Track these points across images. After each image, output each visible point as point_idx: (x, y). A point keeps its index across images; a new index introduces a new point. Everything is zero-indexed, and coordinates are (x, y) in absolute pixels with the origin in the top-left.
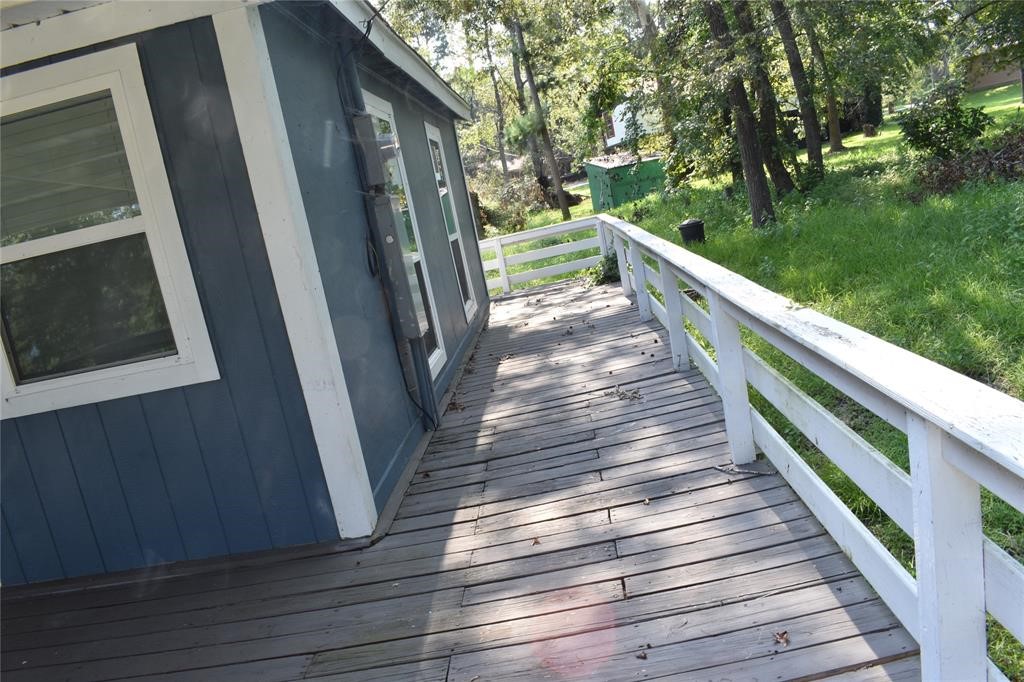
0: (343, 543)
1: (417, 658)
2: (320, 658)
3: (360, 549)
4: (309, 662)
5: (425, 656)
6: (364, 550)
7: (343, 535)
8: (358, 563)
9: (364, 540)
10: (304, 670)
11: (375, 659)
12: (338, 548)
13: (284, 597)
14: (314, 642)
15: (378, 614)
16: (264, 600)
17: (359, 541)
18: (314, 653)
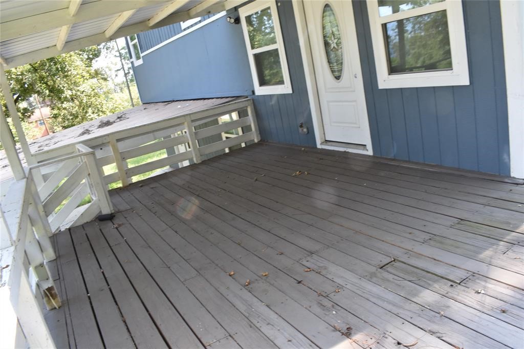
0: (510, 179)
1: (501, 239)
2: (462, 222)
3: (517, 184)
4: (457, 222)
5: (505, 240)
6: (519, 186)
7: (512, 175)
8: (511, 190)
9: (521, 181)
10: (453, 224)
11: (484, 232)
12: (506, 180)
13: (469, 193)
14: (465, 215)
15: (500, 215)
16: (460, 192)
17: (519, 180)
18: (462, 220)
